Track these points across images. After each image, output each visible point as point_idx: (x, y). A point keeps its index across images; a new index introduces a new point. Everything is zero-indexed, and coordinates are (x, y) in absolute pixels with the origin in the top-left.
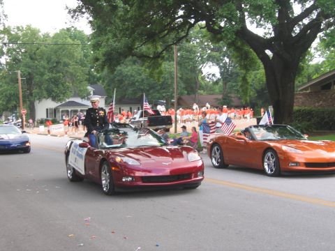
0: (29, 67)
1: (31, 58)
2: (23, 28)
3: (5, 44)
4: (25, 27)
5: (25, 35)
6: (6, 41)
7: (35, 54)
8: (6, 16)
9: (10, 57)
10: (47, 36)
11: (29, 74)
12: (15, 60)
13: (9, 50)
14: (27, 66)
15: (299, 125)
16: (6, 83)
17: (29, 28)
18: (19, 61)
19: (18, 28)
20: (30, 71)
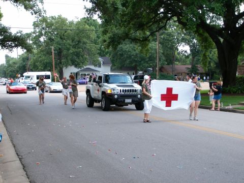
0: (60, 45)
1: (61, 38)
2: (55, 17)
3: (43, 28)
4: (57, 17)
5: (57, 23)
6: (44, 26)
7: (63, 35)
8: (45, 11)
9: (46, 37)
10: (71, 23)
11: (60, 49)
12: (50, 39)
13: (46, 32)
14: (58, 43)
15: (240, 87)
16: (44, 55)
17: (60, 17)
18: (53, 40)
19: (52, 17)
20: (60, 47)
